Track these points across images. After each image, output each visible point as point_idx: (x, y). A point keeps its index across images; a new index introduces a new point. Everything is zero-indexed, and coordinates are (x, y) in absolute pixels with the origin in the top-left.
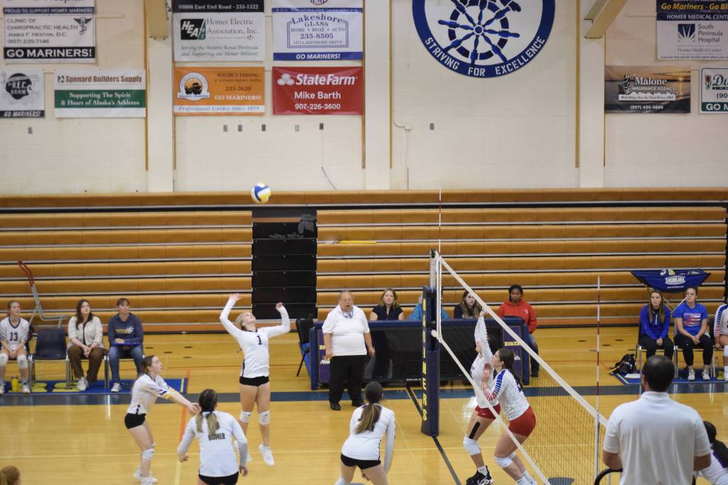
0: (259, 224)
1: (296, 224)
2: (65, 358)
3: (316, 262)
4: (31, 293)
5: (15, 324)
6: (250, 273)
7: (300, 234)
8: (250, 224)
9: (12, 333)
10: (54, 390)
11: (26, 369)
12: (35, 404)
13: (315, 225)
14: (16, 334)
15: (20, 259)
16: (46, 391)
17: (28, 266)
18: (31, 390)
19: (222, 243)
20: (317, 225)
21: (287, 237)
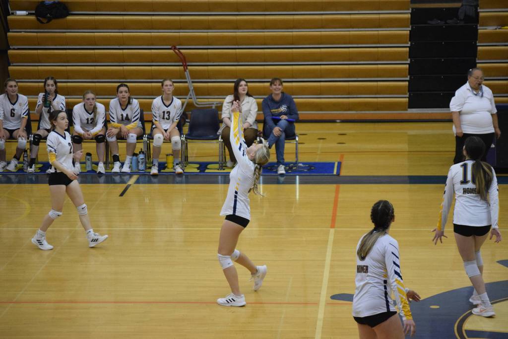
0: (417, 9)
1: (457, 9)
2: (218, 139)
3: (477, 49)
4: (185, 78)
5: (167, 103)
6: (407, 60)
7: (461, 20)
8: (409, 9)
9: (164, 112)
10: (207, 171)
11: (179, 151)
12: (187, 182)
13: (477, 9)
14: (169, 112)
15: (174, 44)
16: (198, 171)
17: (182, 51)
18: (183, 170)
19: (379, 29)
20: (479, 10)
21: (446, 23)
